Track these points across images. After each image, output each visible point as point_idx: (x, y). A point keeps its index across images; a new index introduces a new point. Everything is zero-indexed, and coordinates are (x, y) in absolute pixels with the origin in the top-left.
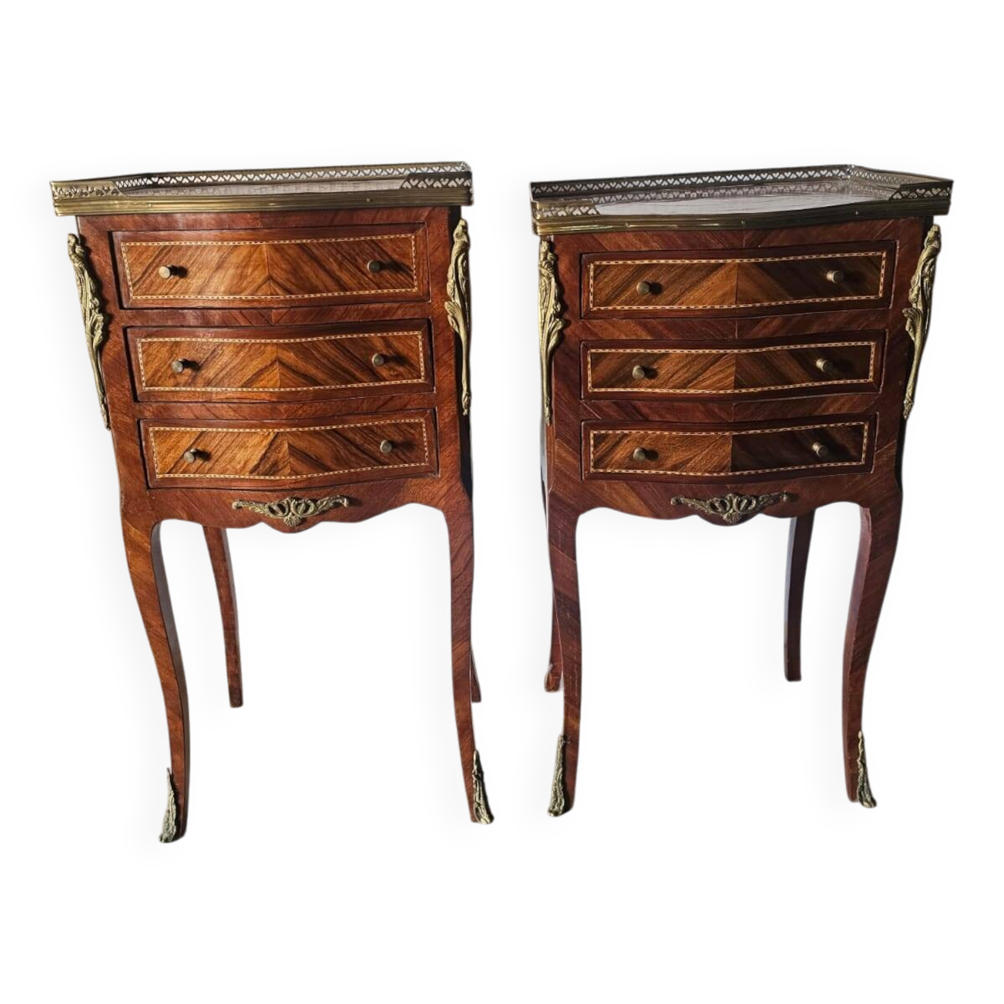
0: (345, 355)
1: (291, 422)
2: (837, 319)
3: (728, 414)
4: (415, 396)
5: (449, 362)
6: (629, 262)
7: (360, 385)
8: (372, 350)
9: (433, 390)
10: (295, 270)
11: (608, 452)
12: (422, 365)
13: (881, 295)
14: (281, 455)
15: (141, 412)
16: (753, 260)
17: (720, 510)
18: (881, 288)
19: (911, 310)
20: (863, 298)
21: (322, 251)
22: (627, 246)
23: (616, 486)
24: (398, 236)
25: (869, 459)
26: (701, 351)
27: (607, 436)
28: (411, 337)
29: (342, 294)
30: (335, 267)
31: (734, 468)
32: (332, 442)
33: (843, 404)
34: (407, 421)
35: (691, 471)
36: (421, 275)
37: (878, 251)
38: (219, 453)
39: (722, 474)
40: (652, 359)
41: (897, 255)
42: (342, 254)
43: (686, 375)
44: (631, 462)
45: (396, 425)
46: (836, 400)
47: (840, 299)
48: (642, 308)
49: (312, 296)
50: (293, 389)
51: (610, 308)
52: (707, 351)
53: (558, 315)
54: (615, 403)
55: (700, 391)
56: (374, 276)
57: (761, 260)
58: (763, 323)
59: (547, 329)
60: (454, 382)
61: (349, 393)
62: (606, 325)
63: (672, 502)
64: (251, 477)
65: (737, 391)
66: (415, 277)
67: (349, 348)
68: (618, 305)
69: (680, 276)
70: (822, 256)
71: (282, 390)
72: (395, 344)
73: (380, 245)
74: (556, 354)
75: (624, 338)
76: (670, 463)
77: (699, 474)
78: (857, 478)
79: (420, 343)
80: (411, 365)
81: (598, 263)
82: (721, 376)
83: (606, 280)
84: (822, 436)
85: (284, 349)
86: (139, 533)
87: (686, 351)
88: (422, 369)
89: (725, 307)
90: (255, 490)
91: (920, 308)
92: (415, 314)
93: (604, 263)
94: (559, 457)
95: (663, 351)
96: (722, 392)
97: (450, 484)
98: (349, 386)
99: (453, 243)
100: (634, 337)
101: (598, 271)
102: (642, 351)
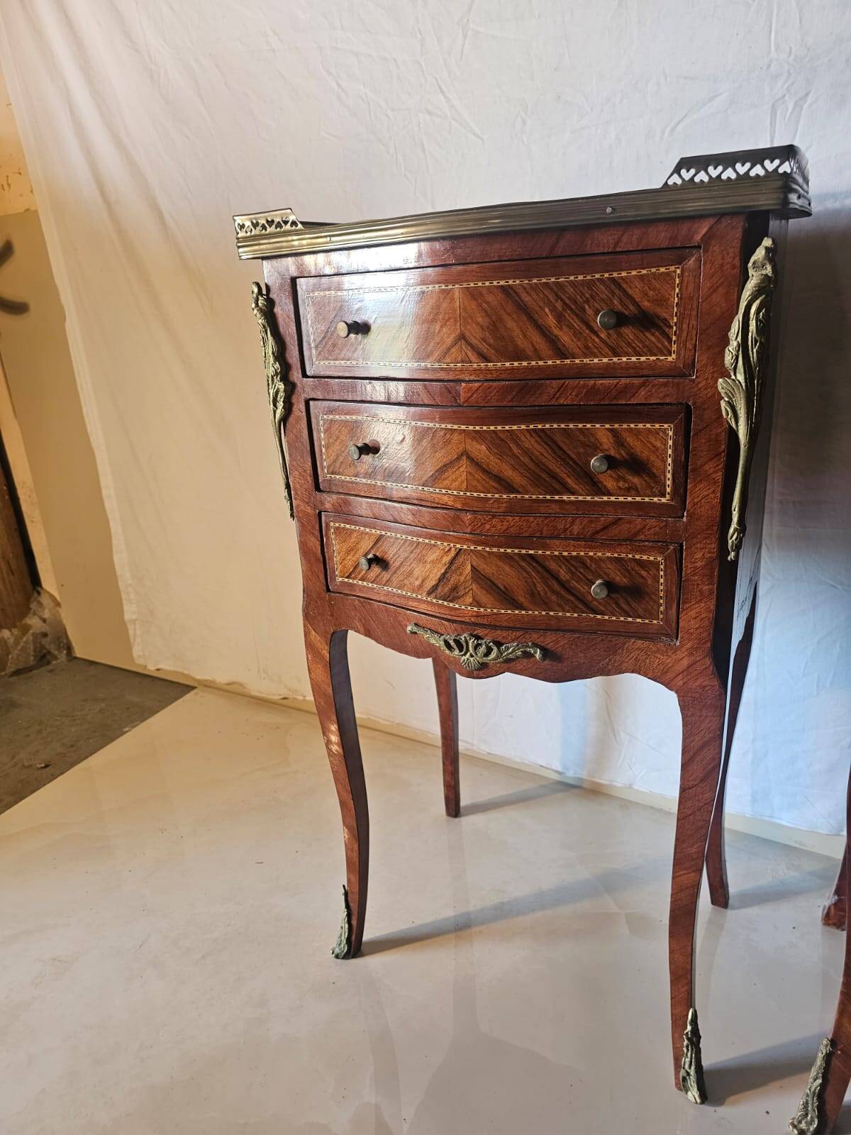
0: (555, 452)
1: (477, 538)
4: (652, 522)
5: (714, 476)
7: (573, 498)
8: (594, 448)
9: (683, 516)
10: (495, 325)
12: (669, 476)
14: (462, 578)
15: (322, 503)
21: (535, 296)
24: (654, 270)
28: (657, 432)
29: (558, 362)
30: (551, 321)
32: (528, 573)
34: (637, 557)
36: (685, 334)
38: (397, 564)
42: (562, 300)
45: (618, 560)
49: (516, 364)
50: (482, 495)
56: (609, 336)
60: (719, 508)
61: (556, 508)
64: (429, 599)
66: (674, 338)
67: (560, 443)
71: (468, 494)
72: (630, 440)
73: (624, 286)
79: (670, 443)
80: (654, 477)
85: (474, 439)
86: (319, 638)
88: (669, 482)
90: (432, 616)
92: (665, 396)
97: (692, 658)
98: (557, 497)
99: (745, 278)
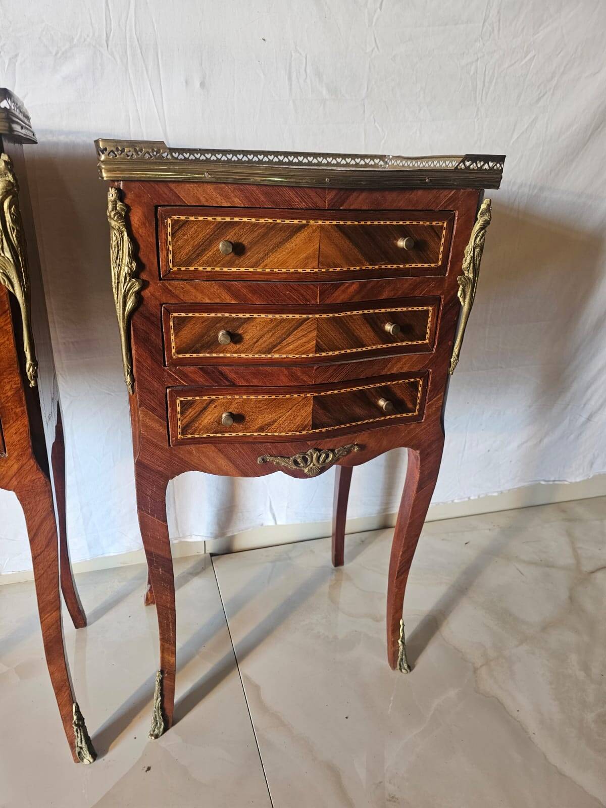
2: (405, 285)
3: (309, 377)
5: (5, 328)
6: (210, 219)
11: (196, 417)
13: (440, 263)
16: (334, 223)
17: (302, 465)
18: (441, 256)
19: (464, 278)
20: (426, 265)
22: (207, 200)
23: (204, 450)
25: (421, 410)
26: (284, 316)
27: (193, 402)
31: (314, 426)
33: (405, 364)
35: (276, 431)
37: (441, 220)
39: (304, 433)
40: (236, 324)
41: (455, 226)
43: (271, 340)
44: (218, 426)
46: (399, 359)
47: (407, 266)
48: (225, 269)
51: (192, 269)
52: (291, 316)
53: (134, 275)
54: (201, 369)
55: (284, 356)
57: (342, 223)
58: (342, 288)
59: (122, 291)
60: (14, 350)
62: (188, 287)
63: (259, 460)
65: (318, 355)
68: (200, 266)
69: (264, 236)
70: (395, 223)
74: (135, 317)
75: (209, 301)
76: (256, 426)
77: (283, 434)
78: (412, 427)
81: (175, 218)
82: (304, 340)
83: (185, 237)
84: (386, 393)
87: (270, 316)
89: (308, 271)
91: (471, 276)
93: (183, 218)
94: (145, 426)
95: (248, 315)
96: (304, 356)
97: (20, 463)
100: (218, 301)
101: (177, 227)
102: (227, 315)
